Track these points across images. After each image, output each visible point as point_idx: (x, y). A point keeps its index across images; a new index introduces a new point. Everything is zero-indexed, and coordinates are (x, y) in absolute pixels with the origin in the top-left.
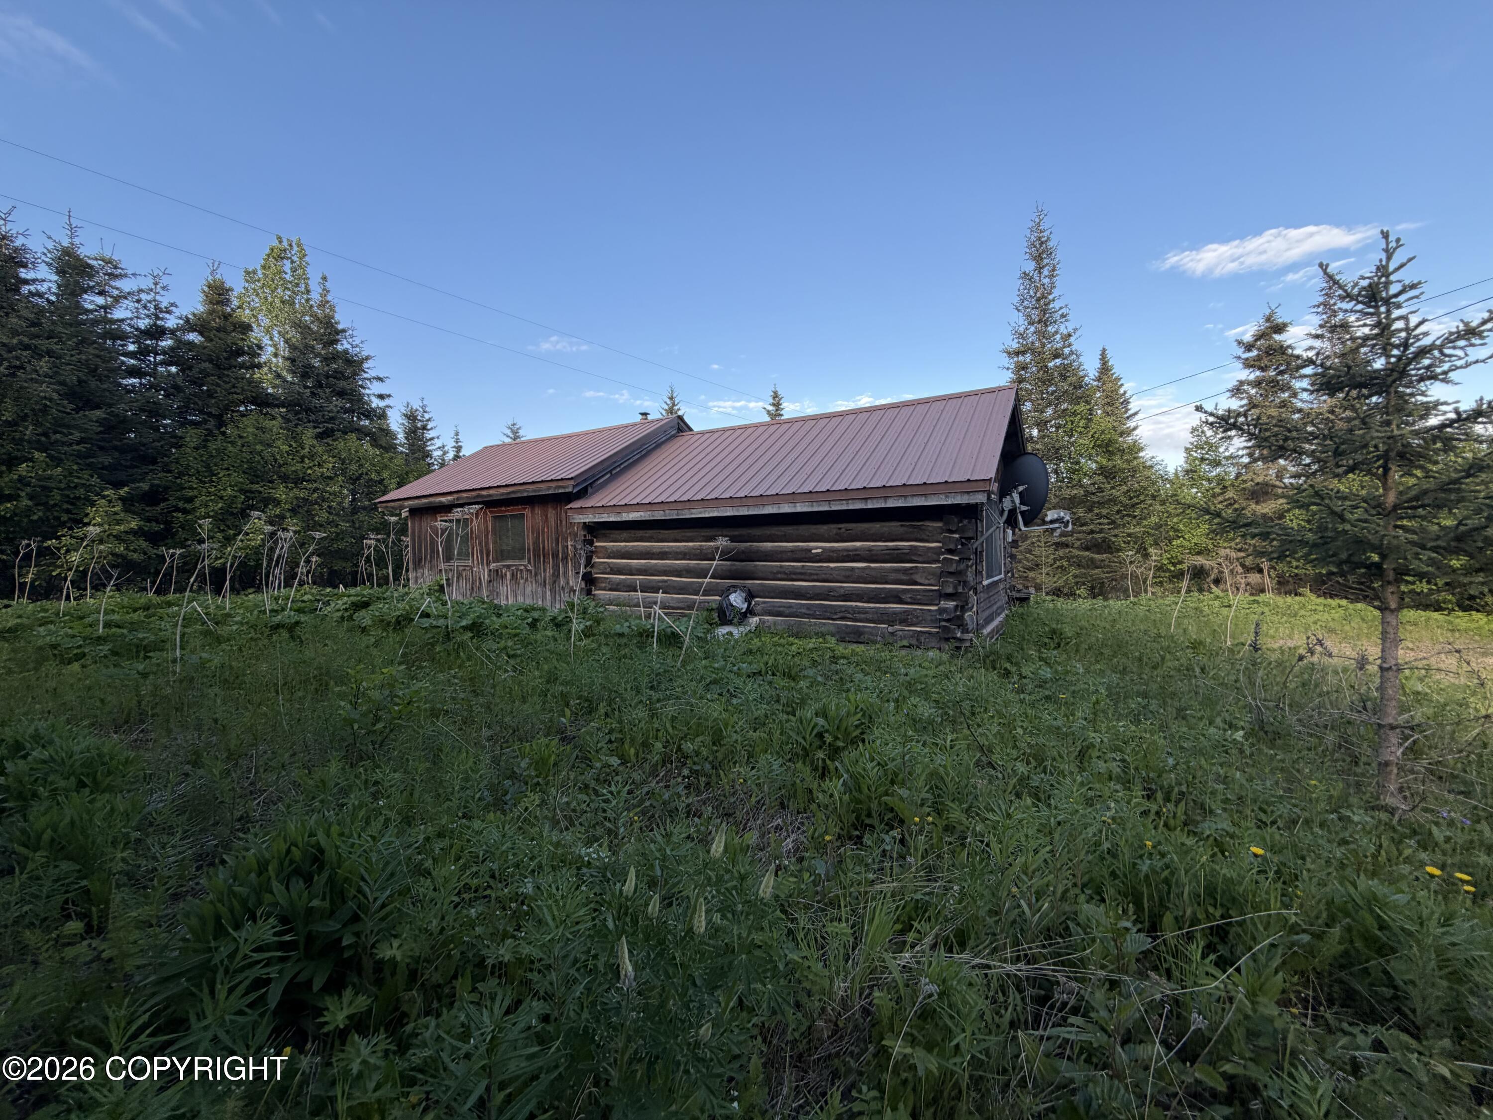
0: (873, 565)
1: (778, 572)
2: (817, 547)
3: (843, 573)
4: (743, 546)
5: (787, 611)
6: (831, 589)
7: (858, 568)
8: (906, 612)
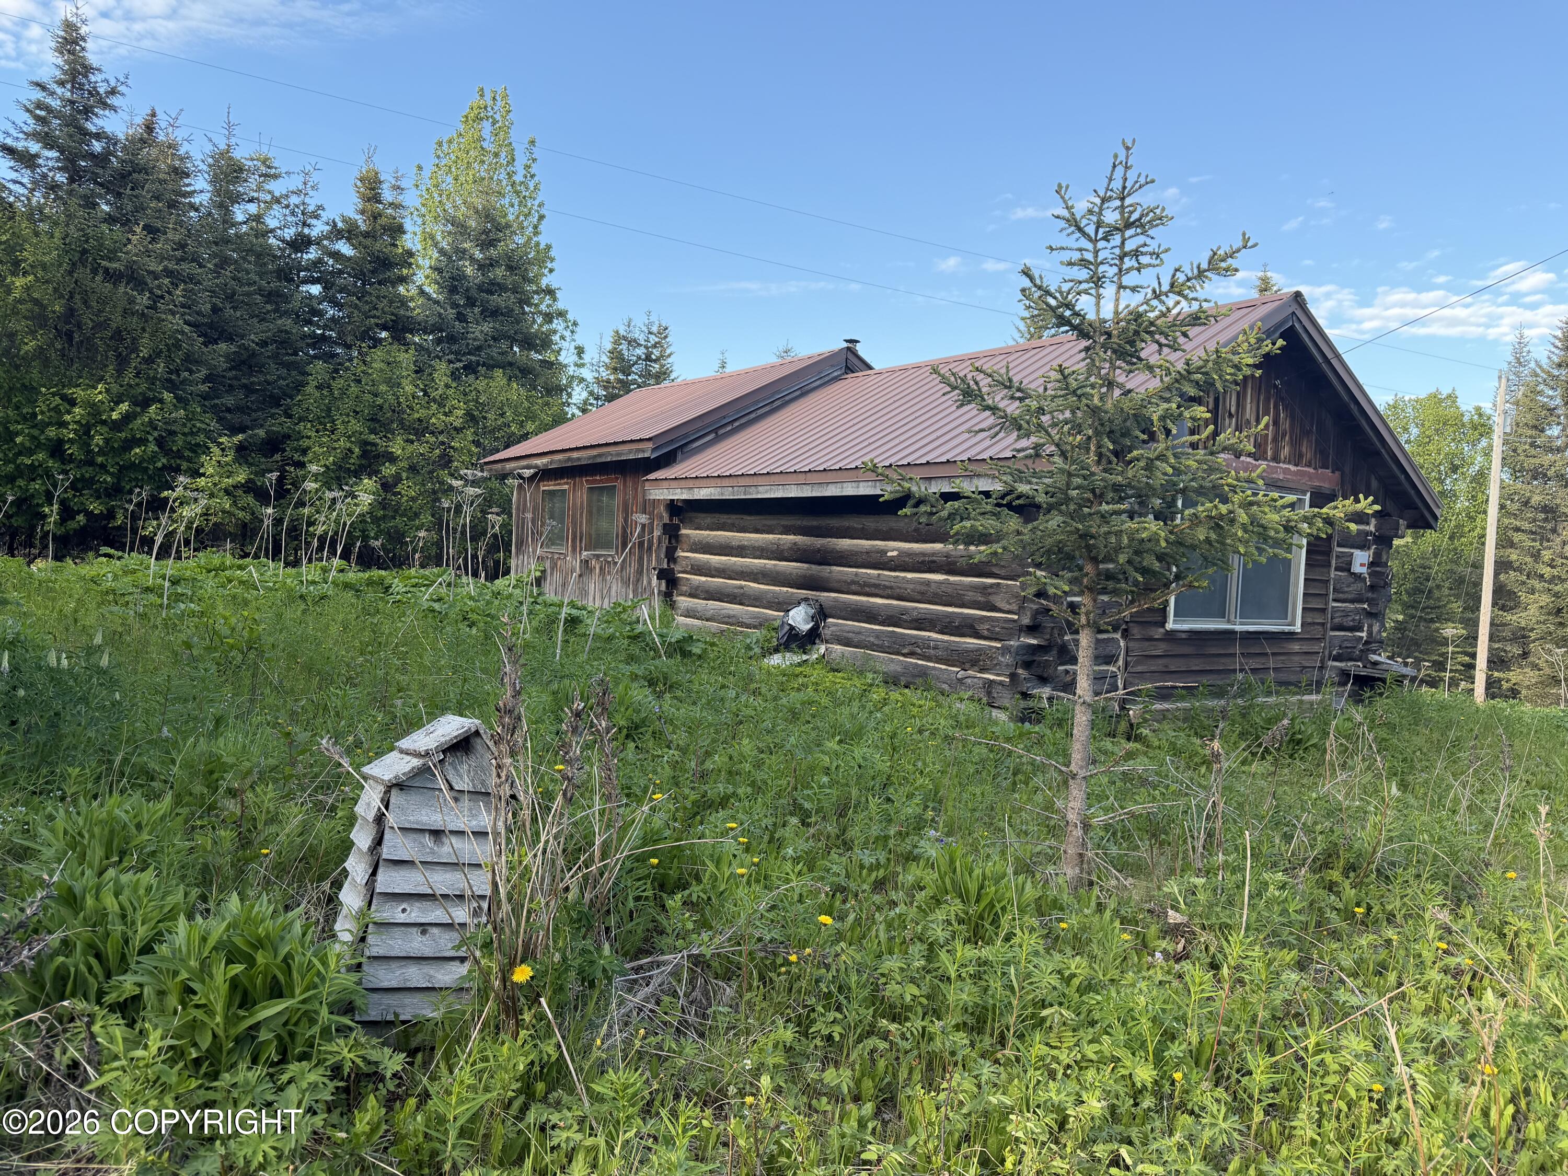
0: (952, 579)
1: (853, 582)
2: (894, 548)
3: (918, 588)
4: (819, 542)
5: (856, 639)
6: (904, 611)
7: (936, 582)
8: (980, 650)
